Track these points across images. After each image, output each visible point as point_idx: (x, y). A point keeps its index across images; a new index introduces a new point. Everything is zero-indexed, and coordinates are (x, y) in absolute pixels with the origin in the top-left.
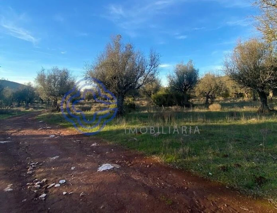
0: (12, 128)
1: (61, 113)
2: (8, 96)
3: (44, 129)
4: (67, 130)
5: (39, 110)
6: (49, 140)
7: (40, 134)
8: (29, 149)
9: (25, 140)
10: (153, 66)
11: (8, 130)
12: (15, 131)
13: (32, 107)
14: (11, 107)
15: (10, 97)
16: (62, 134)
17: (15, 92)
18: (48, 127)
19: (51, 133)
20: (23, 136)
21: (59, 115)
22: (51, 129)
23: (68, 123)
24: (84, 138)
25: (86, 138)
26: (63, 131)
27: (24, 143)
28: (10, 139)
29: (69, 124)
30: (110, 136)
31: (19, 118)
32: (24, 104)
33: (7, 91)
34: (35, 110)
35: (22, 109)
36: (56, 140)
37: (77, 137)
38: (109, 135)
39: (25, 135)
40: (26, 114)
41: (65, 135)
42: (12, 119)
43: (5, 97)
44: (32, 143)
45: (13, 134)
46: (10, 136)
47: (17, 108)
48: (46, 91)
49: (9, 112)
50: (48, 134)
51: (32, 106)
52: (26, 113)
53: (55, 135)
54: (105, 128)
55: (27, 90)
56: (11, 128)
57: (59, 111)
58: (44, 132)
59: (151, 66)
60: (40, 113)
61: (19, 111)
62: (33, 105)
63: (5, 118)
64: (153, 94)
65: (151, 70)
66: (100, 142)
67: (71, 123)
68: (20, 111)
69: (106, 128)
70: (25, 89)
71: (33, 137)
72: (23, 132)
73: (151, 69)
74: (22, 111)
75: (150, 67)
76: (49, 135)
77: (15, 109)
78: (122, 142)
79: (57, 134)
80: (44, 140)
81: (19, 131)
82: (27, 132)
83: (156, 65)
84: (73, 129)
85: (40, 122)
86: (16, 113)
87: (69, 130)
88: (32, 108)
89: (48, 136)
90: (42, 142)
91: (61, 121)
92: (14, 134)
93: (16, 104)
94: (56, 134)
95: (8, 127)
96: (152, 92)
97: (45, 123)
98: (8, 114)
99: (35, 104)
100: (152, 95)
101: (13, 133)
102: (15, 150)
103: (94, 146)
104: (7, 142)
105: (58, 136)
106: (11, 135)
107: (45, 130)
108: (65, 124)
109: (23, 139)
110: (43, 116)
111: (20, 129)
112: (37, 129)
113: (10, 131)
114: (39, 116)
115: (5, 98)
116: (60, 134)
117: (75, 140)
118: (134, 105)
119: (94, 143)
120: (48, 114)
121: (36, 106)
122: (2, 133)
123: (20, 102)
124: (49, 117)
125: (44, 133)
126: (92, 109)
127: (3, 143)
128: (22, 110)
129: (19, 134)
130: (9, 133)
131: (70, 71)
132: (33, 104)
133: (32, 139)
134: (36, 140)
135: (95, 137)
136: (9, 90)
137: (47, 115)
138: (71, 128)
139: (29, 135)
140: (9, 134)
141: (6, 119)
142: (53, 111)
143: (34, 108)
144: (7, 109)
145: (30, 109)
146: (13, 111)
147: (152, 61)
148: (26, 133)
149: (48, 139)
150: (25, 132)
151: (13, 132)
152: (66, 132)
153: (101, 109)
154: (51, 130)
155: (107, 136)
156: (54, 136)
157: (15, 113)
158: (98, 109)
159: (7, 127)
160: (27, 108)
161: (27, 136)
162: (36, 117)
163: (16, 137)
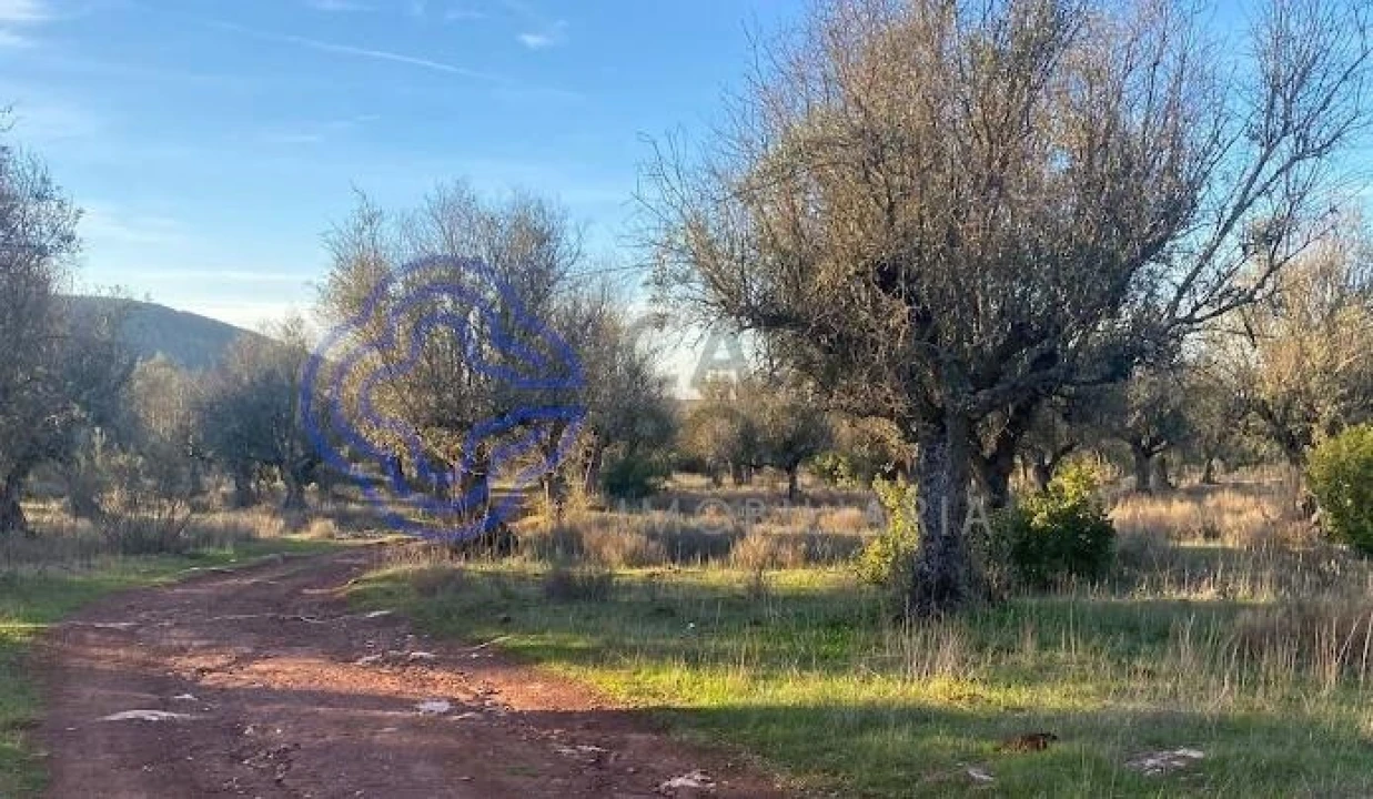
0: (204, 643)
1: (512, 564)
2: (167, 423)
3: (395, 661)
4: (532, 679)
5: (373, 538)
6: (415, 726)
7: (362, 687)
8: (296, 766)
9: (277, 717)
10: (1286, 146)
11: (182, 650)
12: (220, 660)
13: (327, 516)
14: (194, 510)
15: (184, 432)
16: (499, 699)
17: (206, 392)
18: (419, 650)
19: (429, 689)
20: (263, 695)
21: (497, 578)
22: (432, 665)
23: (549, 635)
24: (634, 736)
25: (643, 737)
26: (509, 682)
27: (270, 733)
28: (190, 701)
29: (551, 638)
30: (809, 738)
31: (247, 582)
32: (273, 492)
33: (155, 386)
34: (348, 539)
35: (265, 525)
36: (451, 729)
37: (588, 727)
38: (801, 730)
39: (277, 686)
40: (286, 560)
41: (517, 709)
42: (202, 591)
43: (152, 432)
44: (315, 736)
45: (208, 680)
46: (192, 686)
47: (232, 517)
48: (398, 389)
49: (187, 544)
50: (410, 691)
51: (329, 507)
52: (289, 555)
53: (453, 701)
54: (788, 686)
55: (287, 383)
56: (195, 643)
57: (506, 546)
58: (387, 679)
59: (1270, 143)
60: (376, 555)
61: (246, 539)
62: (337, 498)
63: (164, 579)
64: (1333, 429)
65: (1257, 186)
66: (732, 772)
67: (566, 636)
68: (256, 540)
69: (794, 690)
70: (270, 376)
71: (321, 703)
72: (265, 673)
73: (1260, 180)
74: (266, 541)
75: (1257, 151)
76: (416, 702)
77: (219, 519)
78: (873, 785)
79: (470, 697)
80: (380, 723)
81: (242, 660)
82: (290, 671)
83: (1319, 133)
84: (572, 674)
85: (372, 615)
86: (229, 551)
87: (548, 679)
88: (330, 523)
89: (409, 704)
90: (373, 734)
91: (507, 620)
92: (215, 675)
93: (228, 487)
94: (462, 697)
95: (177, 637)
96: (1327, 410)
97: (402, 629)
98: (178, 552)
99: (353, 490)
100: (1323, 447)
101: (210, 671)
102: (218, 765)
103: (683, 787)
104: (175, 715)
105: (470, 709)
106: (196, 680)
107: (397, 669)
108: (524, 643)
109: (265, 709)
110: (388, 578)
111: (248, 650)
112: (347, 661)
113: (193, 661)
114: (368, 581)
115: (152, 439)
116: (483, 700)
117: (573, 743)
118: (1104, 531)
119: (689, 771)
120: (425, 564)
121: (353, 507)
122: (146, 664)
123: (248, 475)
124: (427, 586)
125: (387, 683)
126: (740, 550)
127: (155, 719)
128: (263, 533)
129: (245, 677)
130: (187, 669)
131: (570, 222)
132: (338, 488)
133: (316, 713)
134: (337, 723)
135: (702, 737)
136: (169, 379)
137: (421, 570)
138: (557, 668)
139: (295, 687)
140: (184, 674)
141: (169, 585)
142: (463, 547)
143: (344, 520)
144: (170, 521)
145: (318, 529)
146: (208, 536)
147: (1275, 89)
148: (280, 677)
149: (405, 720)
150: (275, 672)
151: (209, 665)
152: (520, 694)
153: (815, 551)
154: (431, 674)
155: (786, 742)
156: (445, 706)
157: (222, 546)
158: (787, 553)
159: (174, 633)
160: (295, 514)
161: (283, 695)
162: (351, 587)
163: (222, 692)
